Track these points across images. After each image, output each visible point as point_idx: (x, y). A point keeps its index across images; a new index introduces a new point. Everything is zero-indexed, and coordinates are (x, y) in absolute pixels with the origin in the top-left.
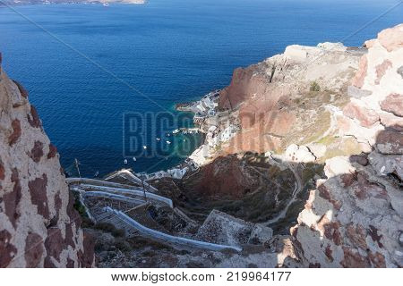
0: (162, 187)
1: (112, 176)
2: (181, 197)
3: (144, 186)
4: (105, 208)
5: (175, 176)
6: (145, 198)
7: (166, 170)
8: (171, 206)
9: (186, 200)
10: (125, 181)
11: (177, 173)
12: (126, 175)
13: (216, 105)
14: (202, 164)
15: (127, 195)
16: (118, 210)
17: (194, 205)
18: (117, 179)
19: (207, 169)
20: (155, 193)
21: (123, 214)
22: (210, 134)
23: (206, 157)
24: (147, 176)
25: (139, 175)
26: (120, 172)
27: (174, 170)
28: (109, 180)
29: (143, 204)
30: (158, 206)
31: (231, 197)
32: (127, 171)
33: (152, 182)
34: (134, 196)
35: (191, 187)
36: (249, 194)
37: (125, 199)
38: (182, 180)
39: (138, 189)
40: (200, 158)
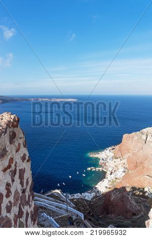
0: (78, 204)
1: (49, 194)
2: (89, 213)
3: (67, 202)
4: (42, 214)
5: (86, 198)
6: (67, 210)
7: (81, 194)
8: (83, 219)
9: (93, 216)
10: (57, 198)
11: (88, 196)
12: (57, 193)
13: (113, 155)
14: (104, 191)
15: (57, 207)
16: (50, 216)
17: (97, 220)
18: (52, 196)
19: (107, 195)
20: (74, 208)
21: (53, 220)
22: (109, 173)
23: (106, 187)
24: (70, 196)
25: (65, 194)
26: (54, 191)
27: (86, 194)
28: (48, 196)
29: (65, 214)
30: (74, 217)
31: (122, 218)
32: (58, 191)
33: (72, 200)
34: (61, 208)
35: (97, 207)
36: (135, 217)
37: (55, 209)
38: (90, 201)
39: (64, 204)
40: (103, 187)
